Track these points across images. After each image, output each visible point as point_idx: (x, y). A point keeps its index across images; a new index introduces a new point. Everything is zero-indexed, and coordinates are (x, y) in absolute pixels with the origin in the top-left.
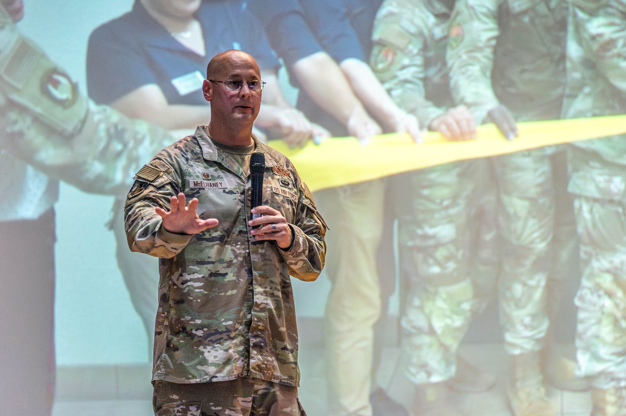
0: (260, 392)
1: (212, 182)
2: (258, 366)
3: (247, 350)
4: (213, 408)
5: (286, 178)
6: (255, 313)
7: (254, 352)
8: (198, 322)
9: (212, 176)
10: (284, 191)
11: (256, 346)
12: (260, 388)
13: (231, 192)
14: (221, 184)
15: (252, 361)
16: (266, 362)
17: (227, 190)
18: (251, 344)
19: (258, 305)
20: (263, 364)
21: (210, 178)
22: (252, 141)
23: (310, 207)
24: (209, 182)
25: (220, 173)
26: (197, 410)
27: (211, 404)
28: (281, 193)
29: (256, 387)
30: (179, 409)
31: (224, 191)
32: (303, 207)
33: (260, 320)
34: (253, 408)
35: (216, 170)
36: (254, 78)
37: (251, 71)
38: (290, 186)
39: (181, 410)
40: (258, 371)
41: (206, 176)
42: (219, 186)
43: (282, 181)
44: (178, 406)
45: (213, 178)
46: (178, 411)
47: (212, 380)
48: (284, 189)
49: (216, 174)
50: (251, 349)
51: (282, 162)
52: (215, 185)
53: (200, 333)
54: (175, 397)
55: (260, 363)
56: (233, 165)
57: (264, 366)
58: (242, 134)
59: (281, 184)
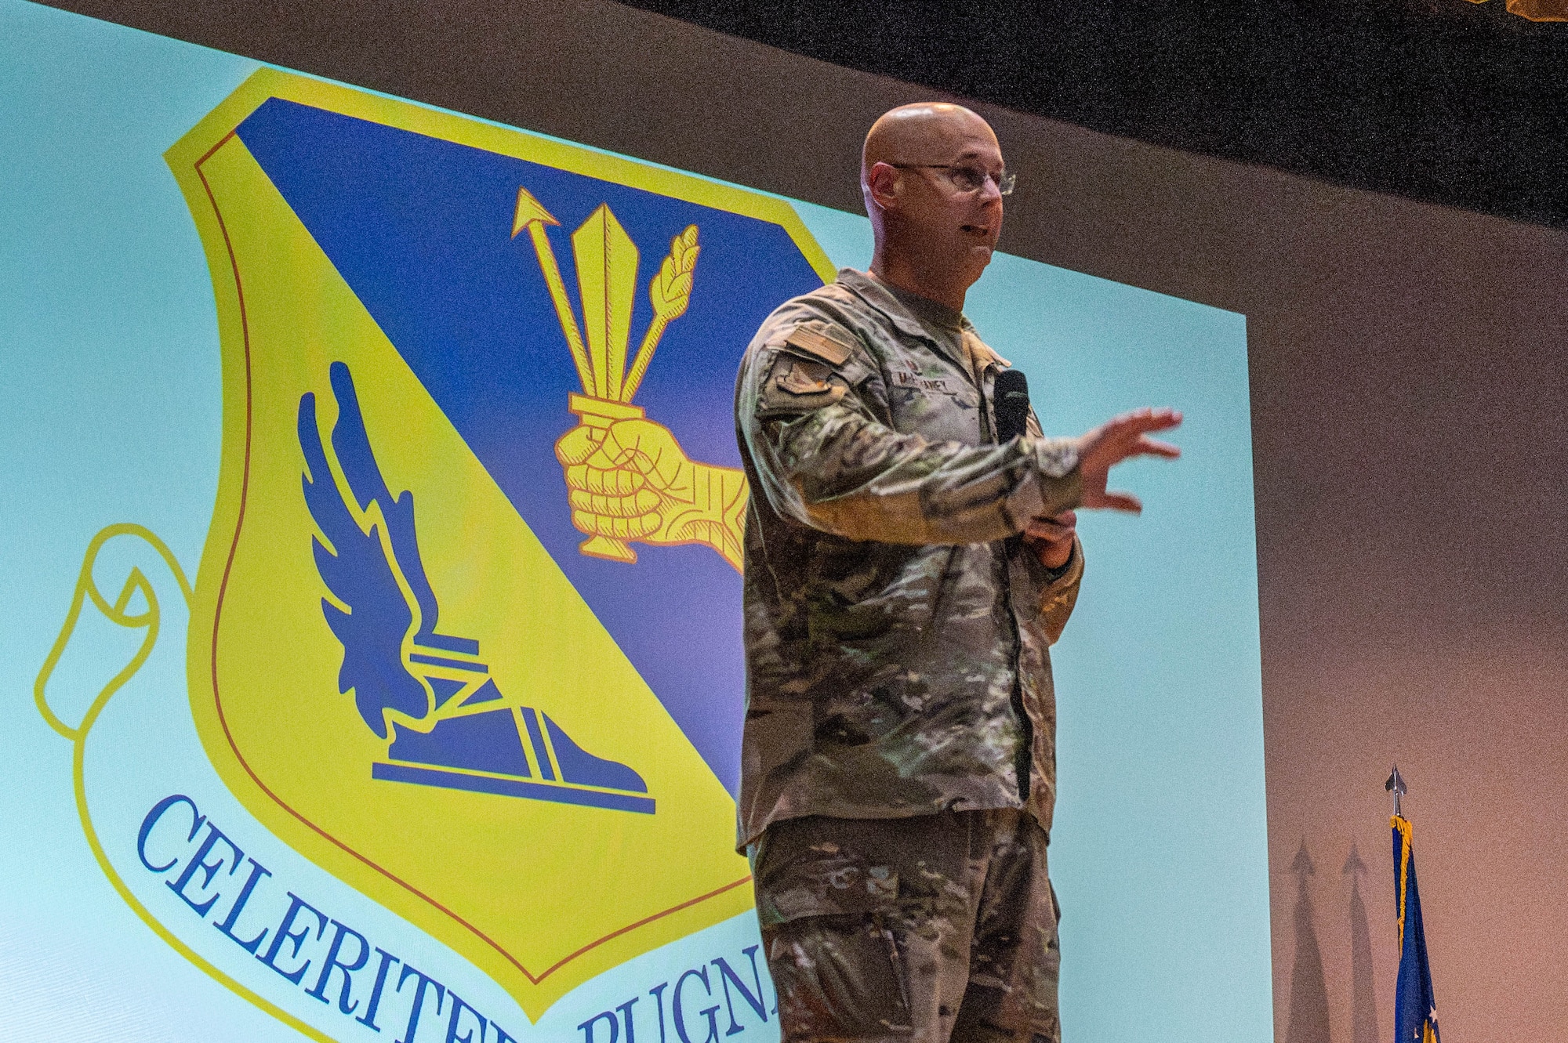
0: (1002, 851)
1: (926, 379)
4: (925, 873)
8: (914, 677)
13: (963, 403)
14: (944, 384)
17: (957, 399)
21: (920, 369)
26: (890, 877)
27: (922, 863)
30: (841, 874)
31: (953, 400)
34: (985, 885)
35: (926, 354)
39: (846, 878)
42: (942, 387)
44: (839, 867)
46: (840, 879)
47: (954, 807)
53: (915, 703)
54: (830, 848)
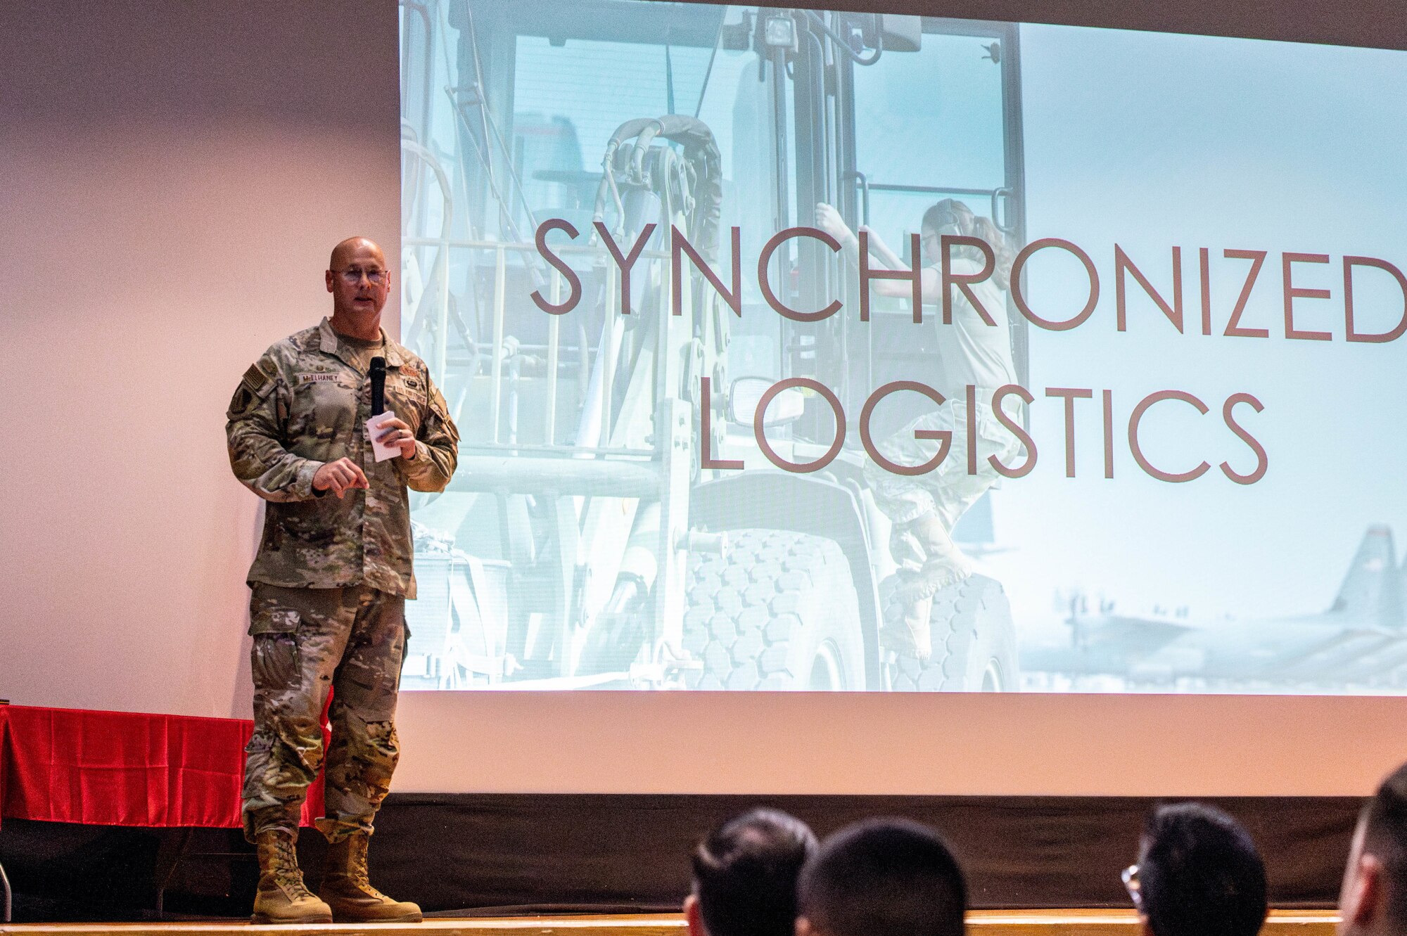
0: (366, 604)
1: (326, 375)
2: (372, 574)
3: (361, 558)
5: (414, 379)
6: (368, 518)
7: (368, 559)
9: (326, 369)
10: (410, 392)
11: (370, 552)
12: (367, 598)
13: (346, 387)
14: (336, 377)
15: (366, 569)
16: (381, 571)
17: (342, 385)
18: (365, 551)
19: (370, 509)
20: (377, 572)
21: (324, 370)
22: (381, 336)
23: (438, 413)
24: (323, 375)
25: (337, 366)
26: (296, 617)
27: (312, 611)
28: (405, 394)
29: (362, 598)
30: (277, 614)
31: (339, 385)
32: (431, 412)
33: (371, 524)
34: (356, 619)
35: (332, 363)
36: (374, 266)
37: (373, 260)
38: (418, 387)
39: (278, 616)
40: (373, 580)
41: (320, 369)
42: (334, 379)
43: (408, 382)
45: (329, 370)
48: (410, 390)
49: (332, 367)
50: (364, 556)
51: (413, 363)
52: (330, 378)
54: (274, 601)
55: (375, 571)
56: (353, 359)
57: (379, 575)
58: (366, 327)
59: (407, 385)
